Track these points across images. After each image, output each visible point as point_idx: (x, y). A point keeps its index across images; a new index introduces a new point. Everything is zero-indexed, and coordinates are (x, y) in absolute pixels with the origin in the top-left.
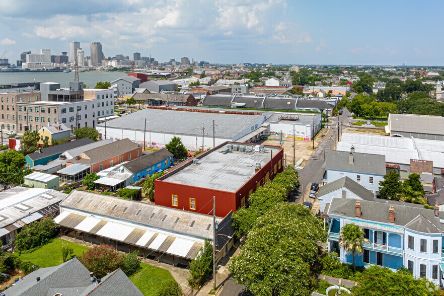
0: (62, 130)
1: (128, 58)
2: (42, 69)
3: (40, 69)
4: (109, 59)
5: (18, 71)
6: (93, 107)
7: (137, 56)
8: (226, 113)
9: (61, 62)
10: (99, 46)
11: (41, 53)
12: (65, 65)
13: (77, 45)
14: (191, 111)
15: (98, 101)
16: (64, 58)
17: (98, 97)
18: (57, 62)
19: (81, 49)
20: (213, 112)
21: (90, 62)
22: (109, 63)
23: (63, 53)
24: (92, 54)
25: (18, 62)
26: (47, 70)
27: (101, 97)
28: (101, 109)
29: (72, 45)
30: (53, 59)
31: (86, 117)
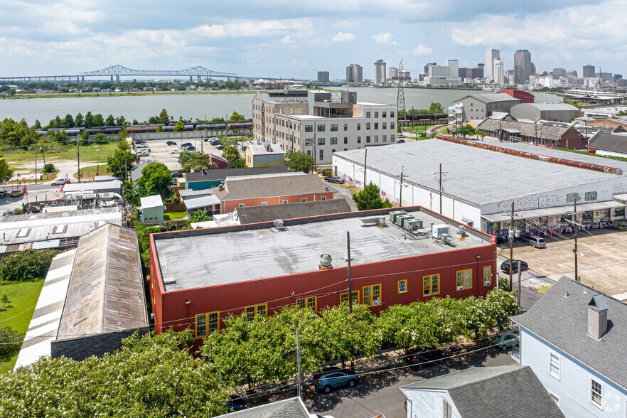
0: (272, 151)
1: (575, 73)
2: (446, 85)
3: (444, 85)
4: (545, 74)
5: (417, 87)
6: (359, 128)
7: (589, 71)
8: (552, 160)
9: (473, 77)
10: (526, 55)
11: (447, 65)
12: (479, 81)
13: (496, 54)
14: (495, 150)
15: (368, 120)
16: (478, 72)
17: (368, 115)
18: (469, 77)
19: (499, 59)
20: (528, 157)
21: (511, 77)
22: (541, 81)
23: (479, 65)
24: (516, 67)
25: (420, 75)
26: (452, 86)
27: (372, 115)
28: (373, 133)
29: (489, 54)
30: (463, 73)
31: (346, 142)
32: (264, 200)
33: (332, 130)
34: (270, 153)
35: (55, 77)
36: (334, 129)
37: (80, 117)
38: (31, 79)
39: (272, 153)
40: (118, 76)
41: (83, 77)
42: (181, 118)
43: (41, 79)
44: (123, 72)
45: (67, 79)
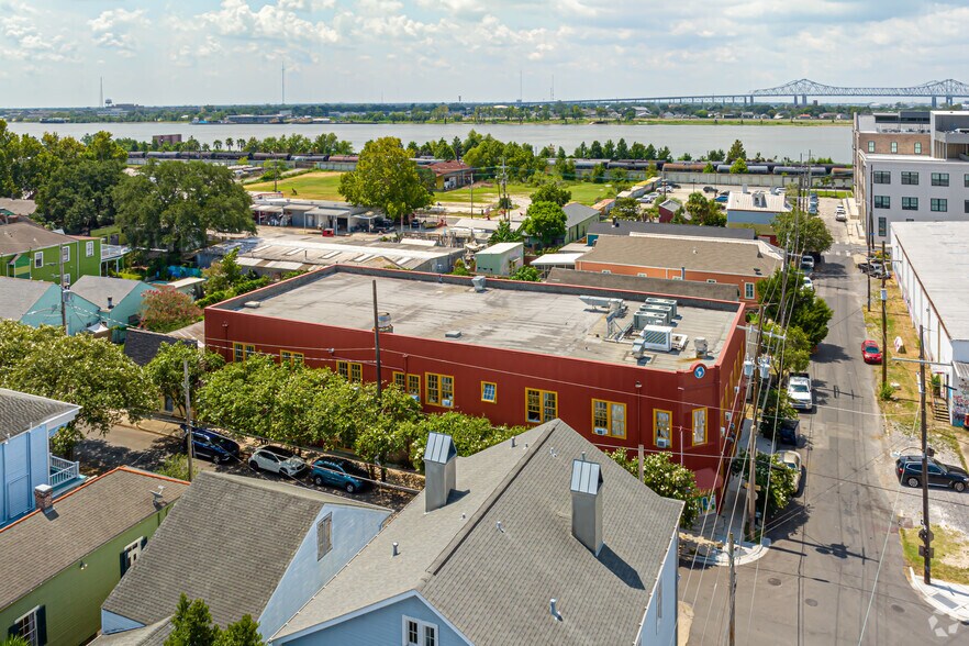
0: (763, 205)
32: (642, 270)
33: (935, 183)
34: (759, 209)
35: (713, 97)
36: (940, 181)
37: (610, 145)
38: (683, 101)
39: (764, 209)
40: (804, 96)
41: (751, 97)
42: (759, 155)
43: (696, 100)
44: (813, 90)
45: (730, 101)
